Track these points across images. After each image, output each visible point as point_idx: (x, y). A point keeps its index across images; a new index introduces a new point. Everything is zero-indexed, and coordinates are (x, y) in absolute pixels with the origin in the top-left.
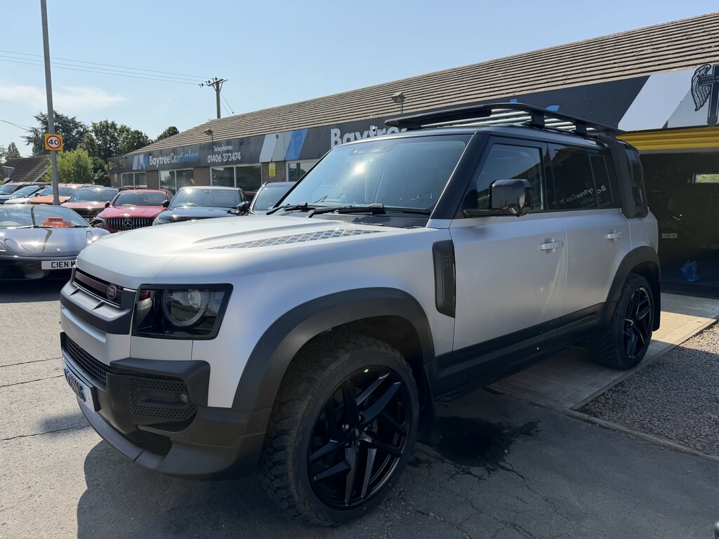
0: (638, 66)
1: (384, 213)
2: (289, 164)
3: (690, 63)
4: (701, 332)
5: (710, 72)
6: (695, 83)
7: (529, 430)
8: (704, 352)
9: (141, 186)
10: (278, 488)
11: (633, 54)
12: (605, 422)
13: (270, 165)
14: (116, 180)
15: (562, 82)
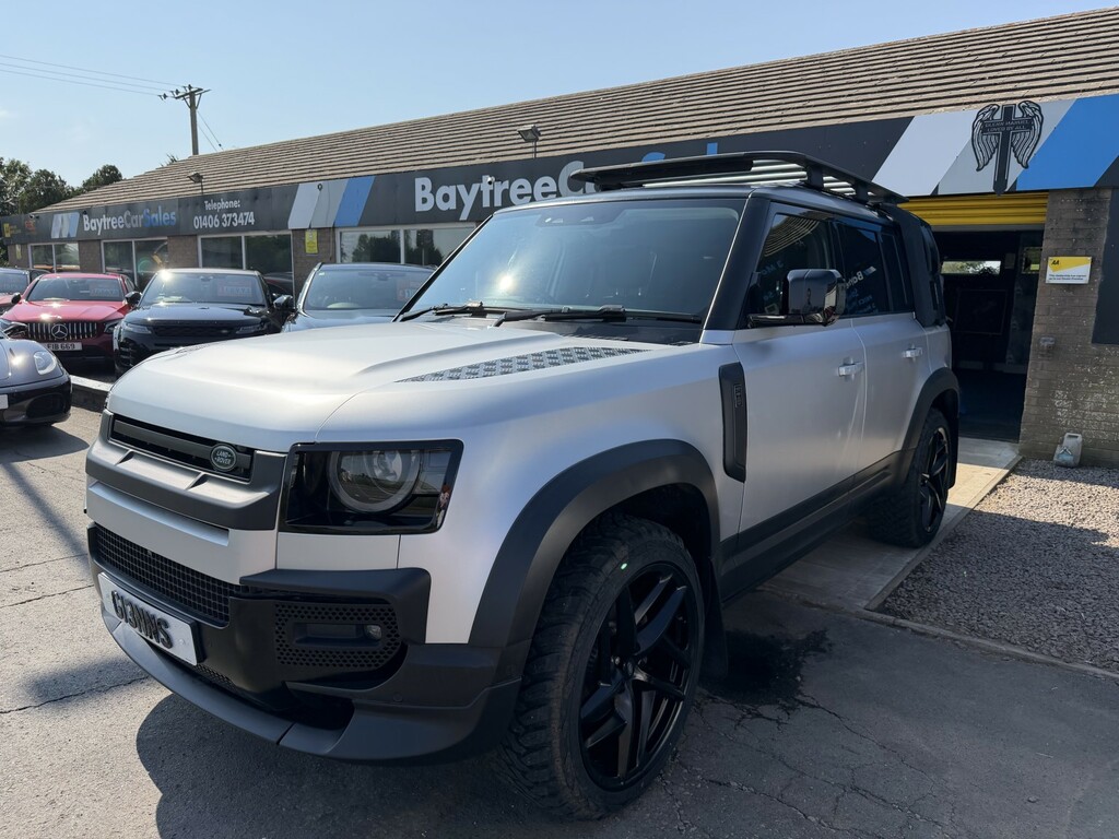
0: (885, 101)
1: (625, 320)
2: (341, 233)
3: (960, 100)
4: (995, 489)
5: (998, 116)
6: (977, 130)
7: (816, 643)
8: (1010, 517)
9: (64, 266)
10: (531, 767)
11: (873, 83)
12: (920, 625)
13: (308, 234)
14: (19, 256)
15: (778, 120)
